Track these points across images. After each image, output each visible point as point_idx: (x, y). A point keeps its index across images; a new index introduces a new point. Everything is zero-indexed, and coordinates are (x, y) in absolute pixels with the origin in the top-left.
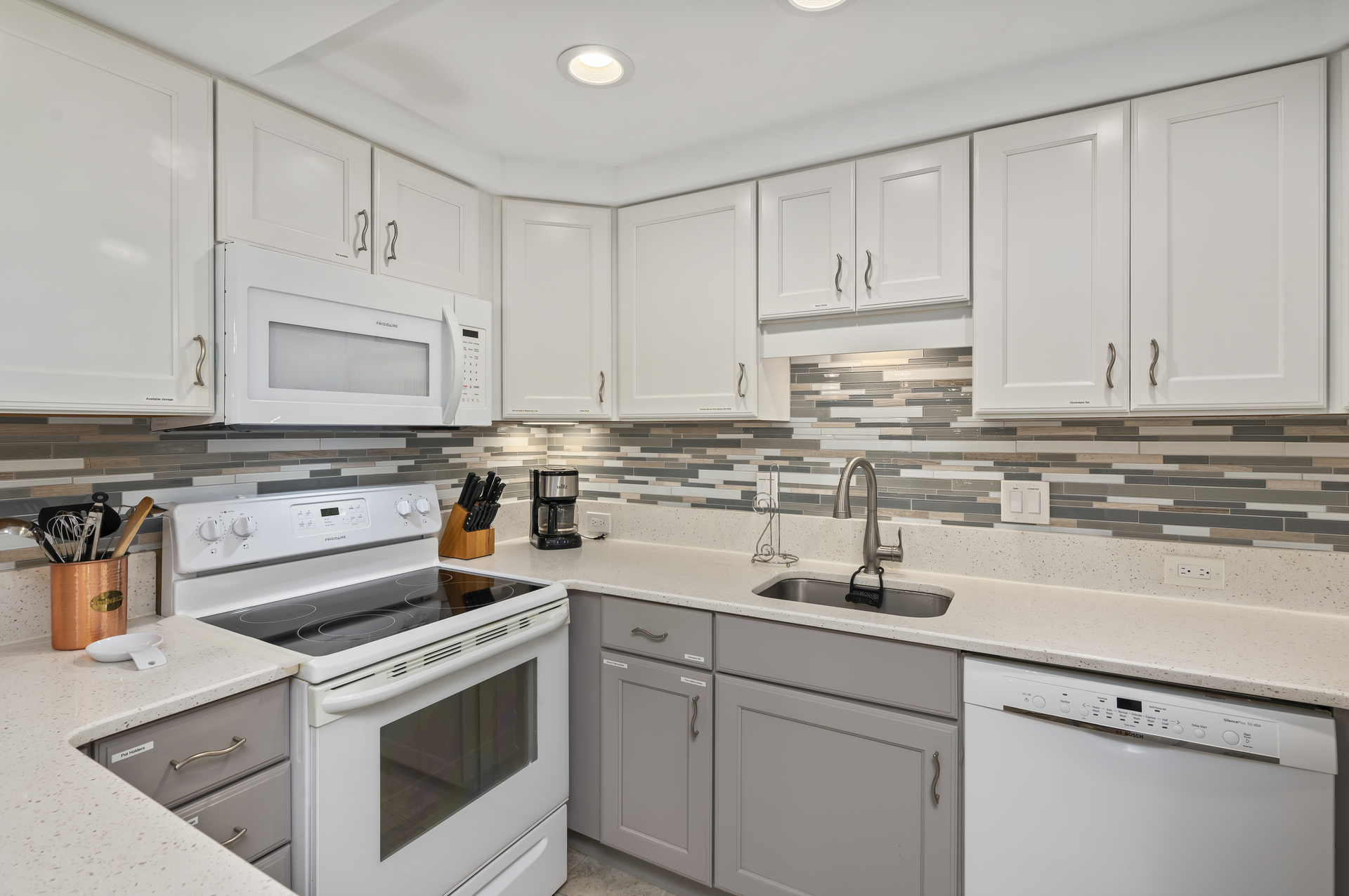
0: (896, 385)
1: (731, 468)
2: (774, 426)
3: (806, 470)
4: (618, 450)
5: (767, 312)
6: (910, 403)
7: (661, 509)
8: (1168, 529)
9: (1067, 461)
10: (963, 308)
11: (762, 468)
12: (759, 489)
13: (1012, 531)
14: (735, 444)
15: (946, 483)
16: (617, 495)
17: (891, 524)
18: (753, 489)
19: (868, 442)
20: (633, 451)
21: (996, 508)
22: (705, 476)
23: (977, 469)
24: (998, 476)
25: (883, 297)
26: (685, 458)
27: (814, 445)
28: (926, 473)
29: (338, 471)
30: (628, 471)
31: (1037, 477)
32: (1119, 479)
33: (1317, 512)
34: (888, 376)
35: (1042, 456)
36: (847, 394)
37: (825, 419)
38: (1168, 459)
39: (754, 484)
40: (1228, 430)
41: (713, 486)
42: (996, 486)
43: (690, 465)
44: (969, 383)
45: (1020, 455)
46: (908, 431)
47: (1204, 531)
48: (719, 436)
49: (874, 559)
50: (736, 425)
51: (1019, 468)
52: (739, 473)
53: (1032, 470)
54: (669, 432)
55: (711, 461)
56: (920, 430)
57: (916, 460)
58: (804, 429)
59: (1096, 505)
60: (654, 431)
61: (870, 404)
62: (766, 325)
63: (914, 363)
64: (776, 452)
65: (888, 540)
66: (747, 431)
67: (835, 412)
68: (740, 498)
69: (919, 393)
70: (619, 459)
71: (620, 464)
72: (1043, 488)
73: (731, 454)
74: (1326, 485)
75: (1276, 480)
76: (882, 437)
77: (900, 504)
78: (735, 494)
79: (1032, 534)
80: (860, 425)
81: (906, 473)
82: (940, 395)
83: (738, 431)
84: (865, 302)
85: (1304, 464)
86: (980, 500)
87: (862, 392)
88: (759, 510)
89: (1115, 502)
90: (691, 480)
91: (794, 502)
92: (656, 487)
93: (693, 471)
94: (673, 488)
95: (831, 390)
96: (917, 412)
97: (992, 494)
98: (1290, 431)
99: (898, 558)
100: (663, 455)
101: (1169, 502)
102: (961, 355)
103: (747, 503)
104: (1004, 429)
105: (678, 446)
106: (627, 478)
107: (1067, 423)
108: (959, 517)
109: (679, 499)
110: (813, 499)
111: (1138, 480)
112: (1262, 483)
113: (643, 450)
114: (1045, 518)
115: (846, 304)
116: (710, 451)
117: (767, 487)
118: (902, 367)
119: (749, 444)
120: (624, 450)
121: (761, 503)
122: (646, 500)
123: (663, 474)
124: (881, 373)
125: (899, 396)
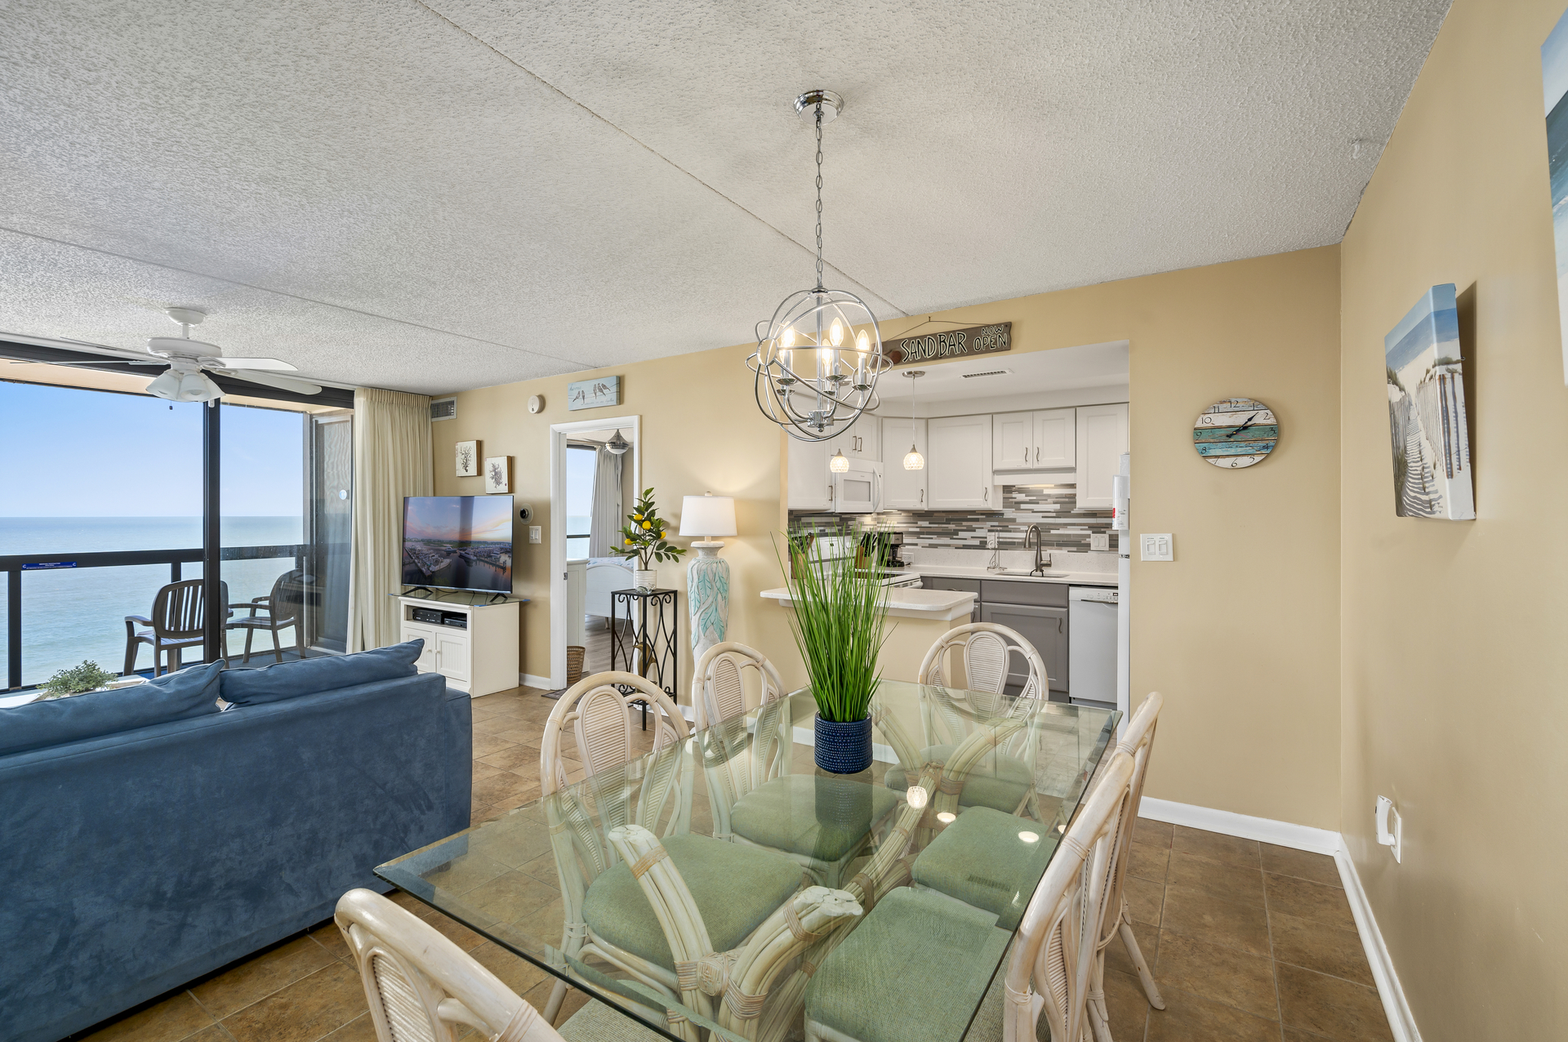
0: (1049, 496)
1: (974, 531)
2: (995, 512)
3: (1010, 532)
4: (917, 523)
5: (996, 467)
6: (1054, 503)
7: (940, 550)
10: (1073, 470)
11: (989, 531)
12: (988, 540)
13: (1094, 554)
14: (977, 520)
15: (1070, 535)
16: (916, 545)
17: (1046, 553)
18: (985, 540)
19: (1037, 519)
20: (925, 524)
21: (1089, 545)
22: (962, 534)
23: (1081, 529)
24: (1090, 532)
25: (1042, 465)
26: (952, 526)
27: (1013, 520)
28: (1061, 531)
29: (824, 530)
30: (923, 533)
31: (1104, 532)
34: (1046, 492)
35: (1106, 524)
36: (1028, 499)
37: (1019, 509)
39: (986, 538)
41: (966, 539)
42: (1089, 536)
43: (954, 530)
44: (1077, 496)
45: (1098, 524)
46: (1054, 515)
48: (969, 517)
49: (1040, 566)
50: (977, 512)
51: (1096, 529)
52: (979, 533)
53: (1102, 530)
54: (944, 514)
55: (965, 528)
56: (1058, 514)
57: (1057, 526)
58: (1009, 513)
60: (935, 514)
61: (1038, 503)
62: (995, 472)
63: (1055, 488)
64: (996, 524)
65: (1045, 560)
66: (982, 514)
67: (1023, 506)
68: (979, 544)
69: (1058, 499)
70: (917, 527)
71: (918, 530)
72: (1107, 536)
73: (975, 525)
76: (1043, 517)
77: (1050, 544)
78: (977, 542)
79: (1102, 555)
80: (1033, 512)
81: (1053, 532)
82: (1067, 500)
83: (978, 514)
84: (1036, 466)
86: (1083, 542)
87: (1035, 498)
88: (988, 549)
90: (955, 537)
91: (1003, 545)
92: (936, 540)
93: (956, 532)
94: (946, 541)
95: (1021, 497)
96: (1058, 507)
97: (1087, 540)
99: (1049, 565)
100: (940, 525)
102: (1073, 486)
103: (983, 546)
104: (1090, 514)
105: (948, 521)
106: (921, 536)
108: (1075, 549)
109: (949, 546)
110: (1014, 543)
113: (930, 523)
114: (1107, 548)
115: (1029, 466)
116: (964, 523)
117: (992, 539)
118: (1051, 488)
119: (983, 520)
120: (920, 523)
121: (989, 546)
122: (932, 546)
123: (940, 534)
124: (1043, 491)
125: (1049, 500)
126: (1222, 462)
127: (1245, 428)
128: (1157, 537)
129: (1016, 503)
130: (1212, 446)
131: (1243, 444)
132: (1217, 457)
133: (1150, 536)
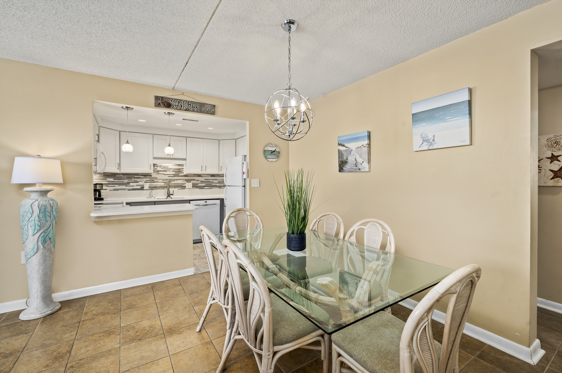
0: (171, 169)
1: (138, 182)
2: (148, 174)
3: (155, 182)
4: (106, 179)
5: (155, 156)
6: (173, 171)
7: (120, 191)
8: (205, 188)
9: (194, 180)
10: (185, 159)
11: (145, 182)
12: (145, 186)
13: (187, 190)
14: (139, 178)
15: (178, 183)
16: (106, 190)
17: (171, 190)
18: (143, 186)
19: (166, 177)
20: (112, 180)
21: (185, 187)
22: (131, 184)
23: (183, 181)
24: (186, 182)
25: (174, 157)
27: (156, 178)
28: (176, 182)
30: (110, 184)
31: (191, 182)
32: (200, 182)
33: (218, 185)
34: (169, 167)
35: (191, 179)
36: (162, 170)
37: (159, 174)
38: (205, 179)
39: (144, 185)
40: (210, 176)
41: (134, 186)
42: (185, 183)
43: (127, 182)
44: (183, 169)
45: (188, 179)
46: (173, 176)
47: (208, 188)
48: (135, 176)
49: (169, 195)
50: (139, 174)
51: (188, 181)
52: (140, 183)
53: (190, 181)
55: (133, 181)
56: (175, 176)
57: (174, 180)
58: (154, 175)
59: (197, 185)
60: (117, 175)
61: (166, 171)
62: (154, 158)
63: (174, 165)
64: (149, 179)
65: (171, 192)
66: (141, 175)
67: (160, 172)
68: (140, 188)
70: (106, 181)
71: (107, 182)
72: (191, 183)
73: (138, 180)
74: (218, 182)
75: (215, 181)
76: (168, 177)
77: (172, 187)
78: (139, 187)
79: (190, 190)
80: (164, 175)
81: (172, 182)
82: (177, 170)
83: (140, 175)
85: (216, 180)
86: (183, 186)
87: (165, 169)
88: (145, 190)
89: (200, 185)
90: (128, 185)
91: (152, 188)
92: (117, 187)
93: (128, 183)
94: (124, 187)
95: (159, 169)
96: (174, 173)
97: (185, 185)
98: (216, 176)
99: (172, 194)
100: (120, 180)
101: (205, 184)
102: (182, 165)
103: (142, 188)
104: (186, 176)
105: (124, 178)
106: (109, 185)
107: (194, 175)
108: (180, 188)
109: (125, 189)
110: (157, 187)
111: (202, 182)
112: (213, 182)
113: (114, 179)
114: (192, 188)
116: (133, 179)
117: (147, 186)
118: (172, 166)
119: (142, 178)
120: (108, 179)
121: (145, 188)
122: (115, 190)
123: (120, 184)
124: (168, 167)
125: (171, 170)
126: (270, 160)
127: (274, 151)
128: (256, 180)
129: (157, 171)
130: (268, 155)
131: (274, 156)
132: (269, 158)
133: (254, 180)
